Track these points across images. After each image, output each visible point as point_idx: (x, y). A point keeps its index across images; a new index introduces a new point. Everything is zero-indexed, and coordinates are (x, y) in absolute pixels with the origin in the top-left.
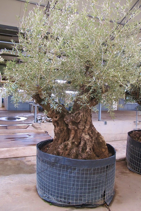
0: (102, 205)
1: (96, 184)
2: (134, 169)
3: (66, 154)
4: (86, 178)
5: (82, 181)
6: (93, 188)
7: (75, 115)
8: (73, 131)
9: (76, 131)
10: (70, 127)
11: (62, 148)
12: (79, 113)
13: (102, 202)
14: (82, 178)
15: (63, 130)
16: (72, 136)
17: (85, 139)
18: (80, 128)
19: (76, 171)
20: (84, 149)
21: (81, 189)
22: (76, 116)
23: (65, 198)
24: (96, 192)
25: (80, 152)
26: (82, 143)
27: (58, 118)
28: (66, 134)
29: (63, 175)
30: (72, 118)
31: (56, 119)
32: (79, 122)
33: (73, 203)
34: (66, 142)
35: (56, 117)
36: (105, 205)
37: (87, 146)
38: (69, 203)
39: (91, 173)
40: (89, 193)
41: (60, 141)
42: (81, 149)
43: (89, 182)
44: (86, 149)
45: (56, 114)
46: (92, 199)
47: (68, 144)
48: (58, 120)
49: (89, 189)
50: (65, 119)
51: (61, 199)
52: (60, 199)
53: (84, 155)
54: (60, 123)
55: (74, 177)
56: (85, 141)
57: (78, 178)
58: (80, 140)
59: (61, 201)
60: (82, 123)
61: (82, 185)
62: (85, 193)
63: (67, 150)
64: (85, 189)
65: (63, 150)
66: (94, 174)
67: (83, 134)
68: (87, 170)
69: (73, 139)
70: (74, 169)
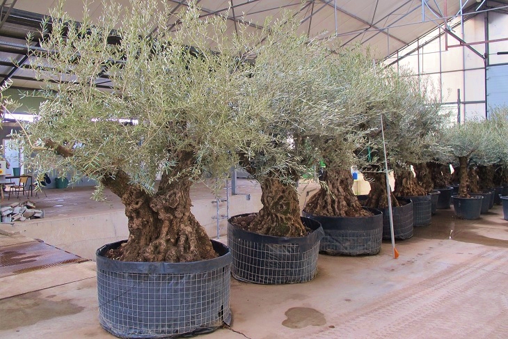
0: (221, 327)
1: (212, 296)
2: (247, 278)
3: (160, 259)
4: (199, 288)
5: (193, 294)
6: (208, 303)
7: (170, 196)
8: (167, 223)
9: (171, 222)
10: (162, 216)
11: (152, 251)
12: (175, 193)
13: (220, 323)
14: (194, 289)
15: (148, 222)
16: (165, 230)
17: (187, 233)
18: (177, 216)
19: (184, 280)
20: (187, 248)
21: (193, 306)
22: (172, 198)
23: (169, 326)
24: (212, 308)
25: (182, 253)
26: (183, 239)
27: (139, 205)
28: (153, 228)
29: (163, 290)
30: (164, 202)
31: (137, 206)
32: (176, 208)
33: (182, 330)
34: (157, 241)
35: (137, 203)
36: (224, 326)
37: (191, 243)
38: (177, 331)
39: (205, 280)
40: (204, 310)
41: (142, 242)
42: (182, 249)
43: (204, 293)
44: (189, 248)
45: (137, 198)
46: (208, 320)
47: (160, 244)
48: (140, 208)
49: (204, 304)
50: (151, 206)
51: (164, 329)
52: (160, 329)
53: (189, 256)
54: (142, 211)
55: (182, 290)
56: (186, 235)
57: (188, 290)
58: (178, 234)
59: (163, 332)
60: (180, 208)
61: (194, 301)
62: (198, 311)
63: (159, 253)
64: (199, 305)
65: (154, 253)
66: (209, 280)
67: (182, 226)
68: (200, 276)
69: (167, 234)
70: (182, 278)
